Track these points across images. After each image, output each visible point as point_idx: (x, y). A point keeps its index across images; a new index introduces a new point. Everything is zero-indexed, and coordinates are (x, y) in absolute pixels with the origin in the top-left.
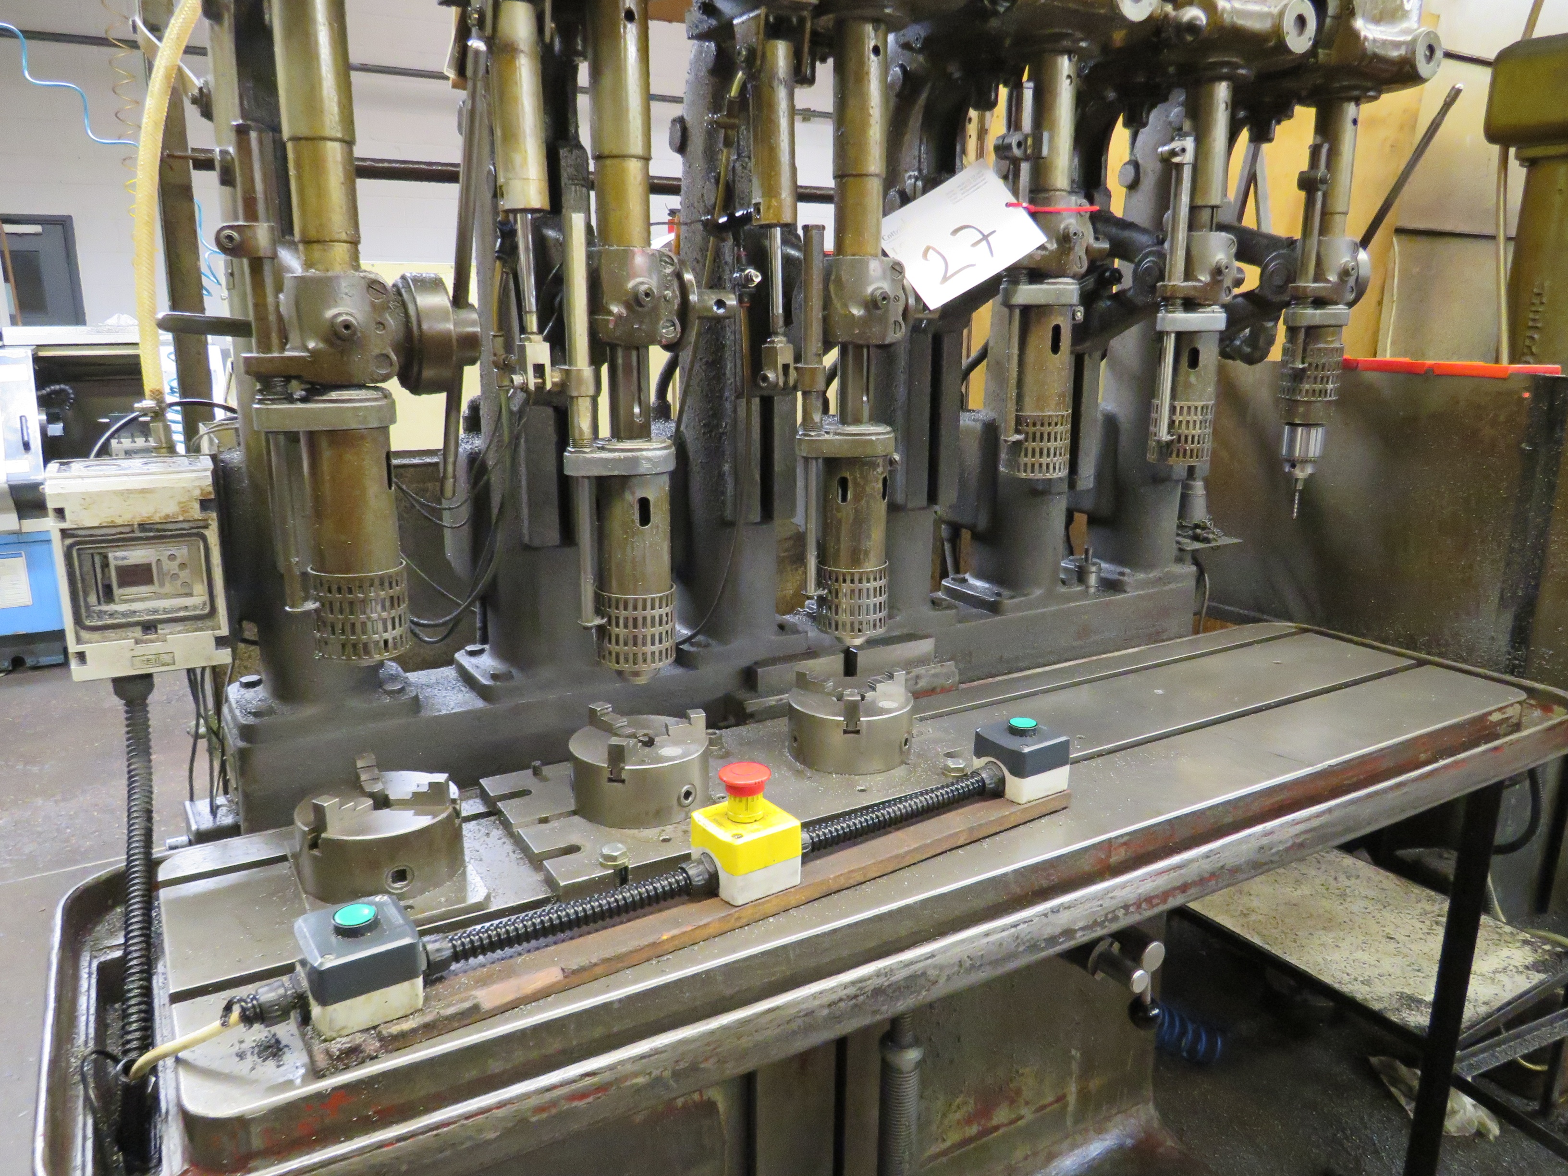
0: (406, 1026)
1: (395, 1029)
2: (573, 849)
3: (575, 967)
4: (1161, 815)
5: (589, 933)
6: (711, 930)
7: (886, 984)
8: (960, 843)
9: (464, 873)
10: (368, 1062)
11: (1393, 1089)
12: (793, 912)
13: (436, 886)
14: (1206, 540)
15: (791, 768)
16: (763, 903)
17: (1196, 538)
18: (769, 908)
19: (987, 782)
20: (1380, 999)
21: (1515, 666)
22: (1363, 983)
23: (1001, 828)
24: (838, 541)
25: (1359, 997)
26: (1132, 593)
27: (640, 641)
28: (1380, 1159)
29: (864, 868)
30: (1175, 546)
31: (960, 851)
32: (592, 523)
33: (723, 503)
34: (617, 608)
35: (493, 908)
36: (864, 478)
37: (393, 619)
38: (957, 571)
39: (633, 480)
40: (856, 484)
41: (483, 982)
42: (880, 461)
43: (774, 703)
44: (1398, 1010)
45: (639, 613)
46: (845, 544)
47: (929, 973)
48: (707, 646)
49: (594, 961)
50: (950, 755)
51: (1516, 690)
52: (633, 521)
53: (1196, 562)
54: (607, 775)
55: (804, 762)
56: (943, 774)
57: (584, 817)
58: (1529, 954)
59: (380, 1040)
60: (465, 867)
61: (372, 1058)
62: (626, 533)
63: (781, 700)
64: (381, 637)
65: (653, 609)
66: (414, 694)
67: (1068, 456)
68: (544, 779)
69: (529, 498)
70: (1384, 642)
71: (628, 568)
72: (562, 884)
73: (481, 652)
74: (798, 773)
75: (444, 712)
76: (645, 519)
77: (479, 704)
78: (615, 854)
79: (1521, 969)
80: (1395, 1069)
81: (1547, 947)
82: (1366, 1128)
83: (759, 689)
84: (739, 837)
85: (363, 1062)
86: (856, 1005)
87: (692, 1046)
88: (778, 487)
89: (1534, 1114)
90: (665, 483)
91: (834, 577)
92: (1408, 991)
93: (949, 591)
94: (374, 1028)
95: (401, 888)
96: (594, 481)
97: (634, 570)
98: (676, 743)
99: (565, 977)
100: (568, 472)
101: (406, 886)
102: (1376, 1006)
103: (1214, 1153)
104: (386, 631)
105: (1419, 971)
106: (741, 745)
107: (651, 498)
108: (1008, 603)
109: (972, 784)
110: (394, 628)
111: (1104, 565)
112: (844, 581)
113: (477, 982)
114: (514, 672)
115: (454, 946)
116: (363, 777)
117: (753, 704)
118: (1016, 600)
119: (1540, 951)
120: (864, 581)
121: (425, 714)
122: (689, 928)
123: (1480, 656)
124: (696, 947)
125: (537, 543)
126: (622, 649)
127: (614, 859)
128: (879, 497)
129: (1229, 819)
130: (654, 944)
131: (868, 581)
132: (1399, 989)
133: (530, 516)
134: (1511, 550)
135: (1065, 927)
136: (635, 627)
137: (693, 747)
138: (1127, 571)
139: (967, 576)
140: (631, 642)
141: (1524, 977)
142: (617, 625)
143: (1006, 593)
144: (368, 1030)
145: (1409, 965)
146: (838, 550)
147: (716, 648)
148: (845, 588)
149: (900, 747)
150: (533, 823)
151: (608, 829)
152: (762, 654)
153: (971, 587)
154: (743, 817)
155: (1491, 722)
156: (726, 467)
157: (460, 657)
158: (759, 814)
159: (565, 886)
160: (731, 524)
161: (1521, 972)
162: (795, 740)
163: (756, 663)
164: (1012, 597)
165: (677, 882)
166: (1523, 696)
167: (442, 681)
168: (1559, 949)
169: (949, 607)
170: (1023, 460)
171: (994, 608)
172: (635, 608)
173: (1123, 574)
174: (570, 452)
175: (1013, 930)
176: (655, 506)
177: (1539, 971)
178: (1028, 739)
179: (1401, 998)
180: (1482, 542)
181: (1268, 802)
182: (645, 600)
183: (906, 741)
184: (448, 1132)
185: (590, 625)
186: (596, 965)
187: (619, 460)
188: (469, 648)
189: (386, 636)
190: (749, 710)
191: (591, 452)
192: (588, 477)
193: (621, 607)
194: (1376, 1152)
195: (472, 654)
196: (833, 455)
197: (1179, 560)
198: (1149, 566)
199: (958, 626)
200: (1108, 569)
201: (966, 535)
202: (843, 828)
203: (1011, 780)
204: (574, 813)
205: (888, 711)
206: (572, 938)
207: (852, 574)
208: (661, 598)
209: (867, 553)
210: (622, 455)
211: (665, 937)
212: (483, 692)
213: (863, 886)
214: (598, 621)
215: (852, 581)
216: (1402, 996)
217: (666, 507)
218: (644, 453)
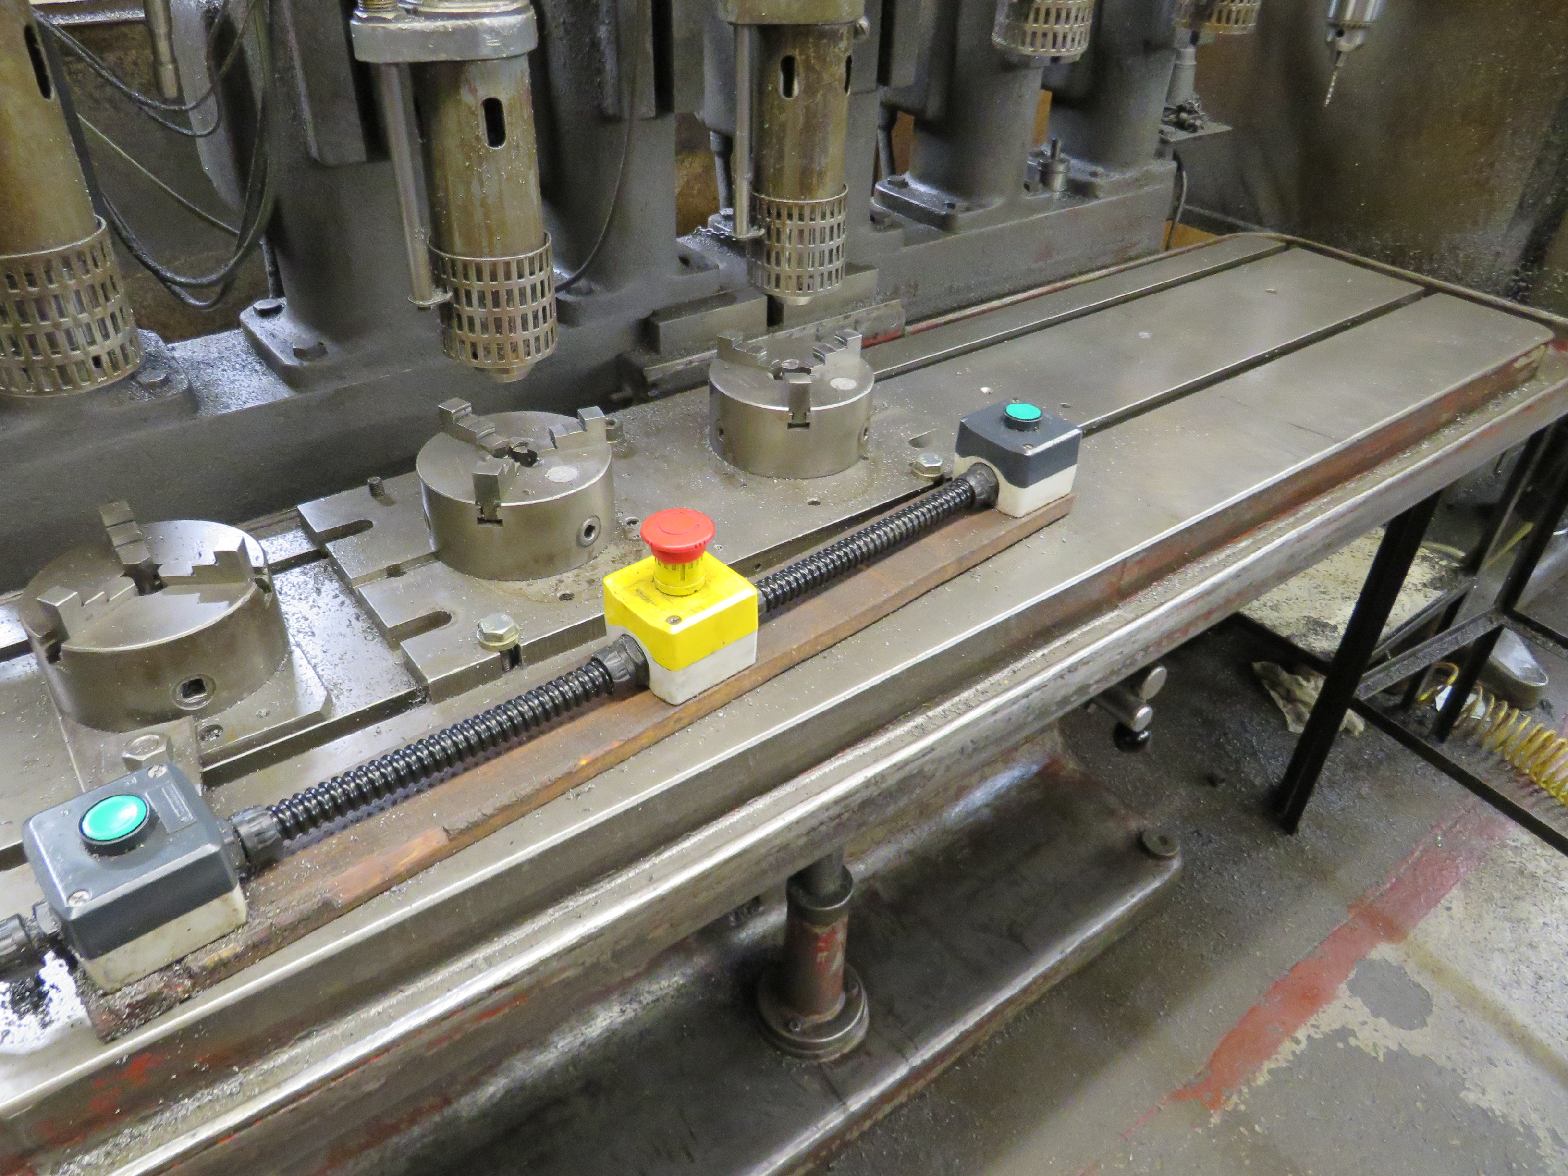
0: (226, 951)
1: (208, 959)
2: (438, 619)
3: (463, 825)
4: (1180, 520)
5: (477, 765)
6: (645, 741)
7: (876, 793)
8: (947, 577)
9: (290, 662)
10: (178, 1008)
11: (1273, 694)
12: (748, 698)
13: (252, 689)
14: (1193, 128)
15: (718, 471)
16: (710, 696)
17: (1181, 125)
18: (718, 698)
19: (977, 491)
20: (1288, 625)
21: (1520, 289)
22: (1271, 608)
23: (995, 552)
24: (780, 157)
25: (1268, 623)
26: (1103, 200)
27: (505, 325)
28: (1258, 761)
29: (834, 629)
30: (1157, 137)
31: (947, 588)
32: (411, 141)
33: (600, 85)
34: (466, 277)
35: (340, 713)
36: (822, 59)
37: (102, 321)
38: (893, 171)
39: (472, 68)
40: (809, 68)
41: (333, 864)
42: (844, 30)
43: (680, 367)
44: (1305, 635)
45: (501, 285)
46: (791, 162)
47: (926, 769)
48: (590, 292)
49: (489, 811)
50: (915, 443)
51: (1542, 327)
52: (478, 139)
53: (1176, 157)
54: (475, 514)
55: (735, 461)
56: (913, 473)
57: (449, 564)
58: (1427, 570)
59: (191, 976)
60: (290, 653)
61: (182, 1001)
62: (469, 159)
63: (691, 362)
64: (86, 354)
65: (520, 276)
66: (185, 386)
67: (1091, 21)
68: (388, 502)
69: (308, 85)
70: (1366, 255)
71: (478, 215)
72: (430, 681)
73: (277, 310)
74: (729, 478)
75: (234, 408)
76: (496, 134)
77: (284, 392)
78: (500, 632)
79: (1420, 587)
80: (1277, 675)
81: (1444, 563)
82: (1246, 731)
83: (662, 348)
84: (675, 620)
85: (170, 1008)
86: (839, 825)
87: (637, 920)
88: (678, 64)
89: (1396, 708)
90: (522, 70)
91: (774, 212)
92: (1314, 615)
93: (885, 198)
94: (179, 961)
95: (198, 703)
96: (407, 73)
97: (487, 216)
98: (567, 460)
99: (451, 840)
100: (360, 56)
101: (207, 699)
102: (1284, 632)
103: (1108, 765)
104: (92, 342)
105: (1324, 593)
106: (648, 435)
107: (503, 98)
108: (963, 217)
109: (959, 495)
110: (106, 336)
111: (1074, 162)
112: (790, 216)
113: (323, 865)
114: (327, 343)
115: (281, 822)
116: (116, 541)
117: (655, 371)
118: (971, 213)
119: (1437, 567)
120: (818, 218)
121: (207, 412)
122: (616, 744)
123: (1479, 274)
124: (625, 766)
125: (331, 159)
126: (481, 337)
127: (500, 638)
128: (840, 86)
129: (1249, 516)
130: (570, 774)
131: (823, 217)
132: (1306, 614)
133: (315, 116)
134: (1548, 145)
135: (1079, 685)
136: (496, 304)
137: (591, 465)
138: (1100, 170)
139: (907, 177)
140: (492, 327)
141: (1422, 595)
142: (470, 303)
143: (960, 203)
144: (169, 967)
145: (1316, 588)
146: (780, 172)
147: (603, 296)
148: (790, 226)
149: (859, 439)
150: (379, 574)
151: (485, 583)
152: (660, 301)
153: (914, 194)
154: (679, 589)
155: (1516, 369)
156: (603, 32)
157: (247, 316)
158: (700, 579)
159: (434, 683)
160: (615, 120)
161: (1419, 590)
162: (721, 432)
163: (655, 314)
164: (968, 209)
165: (592, 680)
166: (1550, 335)
167: (226, 354)
168: (1455, 565)
169: (894, 225)
170: (1031, 26)
171: (944, 223)
172: (494, 277)
173: (1094, 174)
174: (360, 19)
175: (1024, 701)
176: (510, 113)
177: (1436, 589)
178: (1028, 435)
179: (1308, 622)
180: (1514, 133)
181: (1291, 490)
182: (507, 264)
183: (866, 430)
184: (309, 1103)
185: (426, 303)
186: (492, 816)
187: (446, 34)
188: (260, 305)
189: (94, 350)
190: (651, 378)
191: (397, 19)
192: (397, 65)
193: (473, 274)
194: (1254, 754)
195: (265, 314)
196: (776, 21)
197: (1160, 154)
198: (1126, 165)
199: (904, 250)
200: (1079, 168)
201: (905, 121)
202: (804, 576)
203: (1006, 488)
204: (436, 556)
205: (845, 395)
206: (454, 775)
207: (801, 207)
208: (532, 260)
209: (821, 174)
210: (450, 24)
211: (583, 762)
212: (288, 376)
213: (833, 650)
214: (439, 297)
215: (801, 219)
216: (1309, 620)
217: (528, 112)
218: (486, 21)
